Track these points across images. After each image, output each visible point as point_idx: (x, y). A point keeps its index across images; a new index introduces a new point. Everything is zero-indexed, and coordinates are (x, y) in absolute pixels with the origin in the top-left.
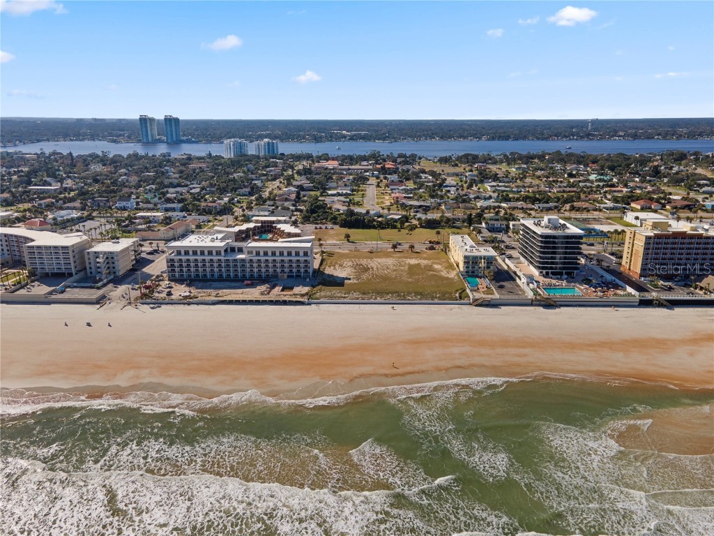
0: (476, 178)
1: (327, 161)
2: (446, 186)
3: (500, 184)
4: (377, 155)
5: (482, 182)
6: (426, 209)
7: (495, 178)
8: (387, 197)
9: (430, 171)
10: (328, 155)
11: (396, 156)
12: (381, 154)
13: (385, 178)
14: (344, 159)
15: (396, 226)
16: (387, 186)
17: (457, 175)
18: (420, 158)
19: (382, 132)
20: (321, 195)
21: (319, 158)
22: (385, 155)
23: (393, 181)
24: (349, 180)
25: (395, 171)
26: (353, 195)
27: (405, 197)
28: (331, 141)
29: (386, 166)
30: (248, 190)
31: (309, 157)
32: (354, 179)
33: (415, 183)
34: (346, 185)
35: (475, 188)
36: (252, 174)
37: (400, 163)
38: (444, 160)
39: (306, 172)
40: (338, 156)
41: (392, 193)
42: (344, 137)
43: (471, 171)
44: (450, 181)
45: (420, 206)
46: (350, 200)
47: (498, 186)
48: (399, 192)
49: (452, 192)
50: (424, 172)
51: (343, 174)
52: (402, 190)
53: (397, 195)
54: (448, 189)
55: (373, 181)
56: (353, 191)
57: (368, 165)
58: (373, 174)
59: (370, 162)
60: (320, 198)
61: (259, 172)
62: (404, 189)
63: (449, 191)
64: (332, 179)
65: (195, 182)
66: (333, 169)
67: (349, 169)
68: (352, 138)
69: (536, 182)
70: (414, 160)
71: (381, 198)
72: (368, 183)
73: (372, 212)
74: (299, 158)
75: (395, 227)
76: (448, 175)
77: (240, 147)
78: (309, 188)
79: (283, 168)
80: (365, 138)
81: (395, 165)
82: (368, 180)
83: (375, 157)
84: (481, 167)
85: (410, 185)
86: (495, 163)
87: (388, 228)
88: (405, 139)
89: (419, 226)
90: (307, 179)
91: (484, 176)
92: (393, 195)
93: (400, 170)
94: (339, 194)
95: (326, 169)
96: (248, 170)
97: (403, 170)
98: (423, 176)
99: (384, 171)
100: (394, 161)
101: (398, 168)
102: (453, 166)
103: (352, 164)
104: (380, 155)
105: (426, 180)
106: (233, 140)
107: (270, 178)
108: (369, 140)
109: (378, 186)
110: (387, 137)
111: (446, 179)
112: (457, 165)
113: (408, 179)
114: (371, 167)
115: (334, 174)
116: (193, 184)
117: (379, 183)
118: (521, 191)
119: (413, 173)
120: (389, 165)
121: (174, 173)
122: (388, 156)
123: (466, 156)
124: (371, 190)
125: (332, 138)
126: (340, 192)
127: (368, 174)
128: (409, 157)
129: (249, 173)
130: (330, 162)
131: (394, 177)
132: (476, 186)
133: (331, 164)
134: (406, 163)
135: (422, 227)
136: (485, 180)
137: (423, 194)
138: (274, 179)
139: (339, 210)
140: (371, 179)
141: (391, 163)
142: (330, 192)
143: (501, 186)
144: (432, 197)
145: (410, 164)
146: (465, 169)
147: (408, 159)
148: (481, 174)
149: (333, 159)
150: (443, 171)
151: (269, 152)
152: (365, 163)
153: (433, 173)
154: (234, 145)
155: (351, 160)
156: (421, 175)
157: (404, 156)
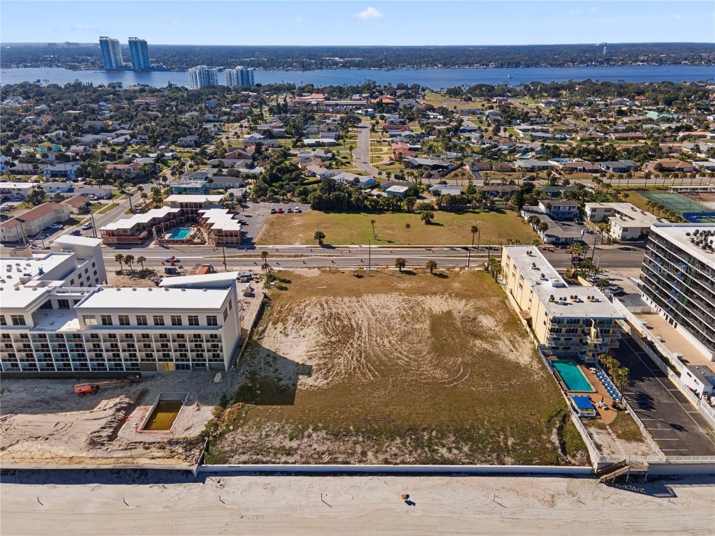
0: (500, 118)
1: (311, 93)
2: (464, 131)
3: (535, 127)
4: (372, 86)
5: (510, 123)
6: (443, 171)
7: (525, 118)
8: (385, 149)
9: (440, 108)
10: (312, 86)
11: (395, 86)
12: (377, 84)
13: (382, 118)
14: (332, 92)
15: (400, 206)
16: (385, 130)
17: (474, 113)
18: (424, 90)
19: (378, 59)
20: (295, 146)
21: (302, 91)
22: (382, 86)
23: (392, 122)
24: (335, 121)
25: (394, 108)
26: (338, 145)
27: (410, 149)
28: (321, 68)
29: (384, 101)
30: (195, 137)
31: (290, 89)
32: (342, 119)
33: (422, 126)
34: (329, 130)
35: (502, 133)
36: (210, 112)
37: (400, 96)
38: (454, 93)
39: (281, 110)
40: (325, 88)
41: (393, 142)
42: (336, 63)
43: (492, 108)
44: (469, 122)
45: (435, 167)
46: (334, 155)
47: (534, 130)
48: (402, 141)
49: (473, 141)
50: (432, 109)
51: (329, 112)
52: (405, 136)
53: (400, 145)
54: (467, 135)
55: (366, 122)
56: (338, 138)
57: (360, 100)
58: (367, 111)
59: (364, 95)
60: (293, 152)
61: (223, 109)
62: (409, 136)
63: (469, 139)
64: (313, 118)
65: (127, 126)
66: (317, 105)
67: (337, 105)
68: (345, 66)
69: (581, 124)
70: (417, 92)
71: (377, 150)
72: (360, 125)
73: (363, 179)
74: (277, 90)
75: (398, 210)
76: (463, 113)
77: (208, 76)
78: (280, 135)
79: (252, 104)
80: (359, 65)
81: (395, 100)
82: (360, 121)
83: (371, 89)
84: (500, 102)
85: (416, 128)
86: (515, 96)
87: (387, 210)
88: (404, 66)
89: (436, 207)
90: (281, 119)
91: (510, 117)
92: (394, 146)
93: (401, 106)
94: (318, 145)
95: (309, 104)
96: (206, 107)
97: (405, 107)
98: (432, 115)
99: (380, 107)
100: (394, 94)
101: (397, 104)
102: (465, 100)
103: (340, 98)
104: (375, 86)
105: (435, 120)
106: (199, 67)
107: (232, 118)
108: (364, 67)
109: (373, 130)
110: (384, 64)
111: (462, 121)
112: (470, 99)
113: (411, 120)
114: (364, 102)
115: (317, 111)
116: (124, 128)
117: (374, 125)
118: (565, 138)
119: (419, 110)
120: (387, 99)
121: (111, 111)
122: (385, 87)
123: (480, 87)
124: (363, 138)
125: (322, 65)
126: (321, 140)
127: (360, 111)
128: (411, 89)
129: (207, 112)
130: (314, 95)
131: (394, 117)
132: (505, 130)
133: (314, 99)
134: (408, 96)
135: (441, 209)
136: (514, 121)
137: (435, 144)
138: (237, 120)
139: (314, 175)
140: (363, 118)
141: (388, 96)
142: (306, 141)
143: (537, 131)
144: (449, 149)
145: (412, 97)
146: (483, 105)
147: (410, 91)
148: (504, 111)
149: (318, 91)
150: (455, 108)
151: (243, 84)
152: (357, 96)
153: (443, 111)
154: (200, 74)
155: (341, 92)
156: (429, 113)
157: (406, 88)
